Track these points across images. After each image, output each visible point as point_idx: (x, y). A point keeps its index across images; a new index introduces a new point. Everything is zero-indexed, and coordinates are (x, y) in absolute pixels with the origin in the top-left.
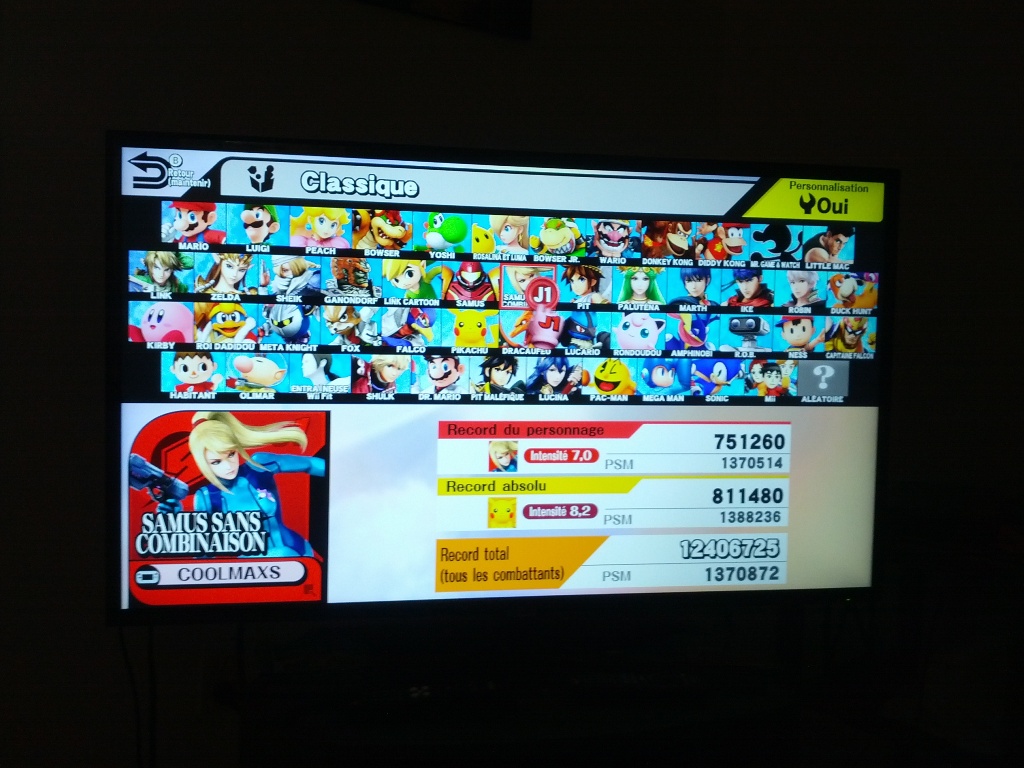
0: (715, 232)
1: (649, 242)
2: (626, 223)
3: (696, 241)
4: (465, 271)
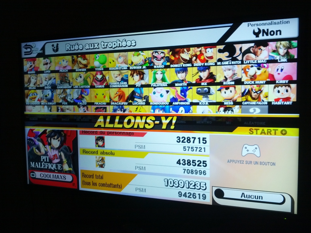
0: (200, 51)
2: (163, 51)
3: (193, 56)
4: (98, 75)
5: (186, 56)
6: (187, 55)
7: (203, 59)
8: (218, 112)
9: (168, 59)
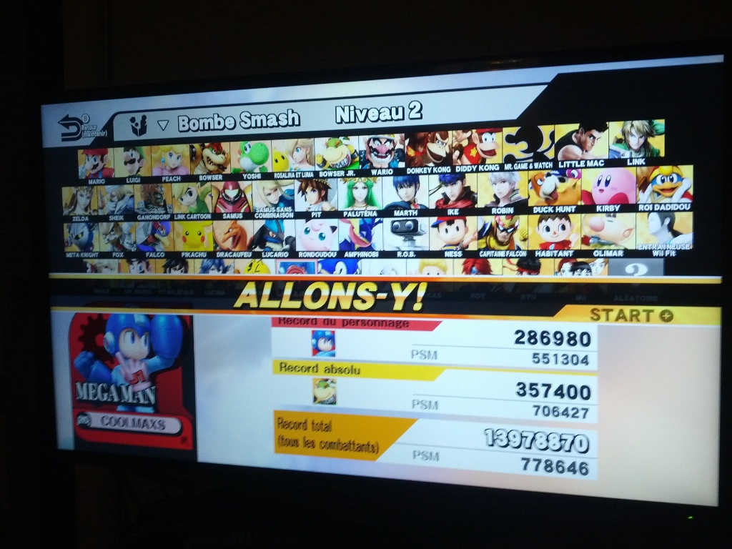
0: (470, 138)
1: (411, 153)
2: (391, 137)
3: (453, 148)
4: (228, 188)
5: (438, 148)
6: (442, 146)
7: (474, 156)
8: (559, 274)
9: (401, 154)
